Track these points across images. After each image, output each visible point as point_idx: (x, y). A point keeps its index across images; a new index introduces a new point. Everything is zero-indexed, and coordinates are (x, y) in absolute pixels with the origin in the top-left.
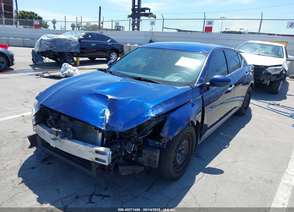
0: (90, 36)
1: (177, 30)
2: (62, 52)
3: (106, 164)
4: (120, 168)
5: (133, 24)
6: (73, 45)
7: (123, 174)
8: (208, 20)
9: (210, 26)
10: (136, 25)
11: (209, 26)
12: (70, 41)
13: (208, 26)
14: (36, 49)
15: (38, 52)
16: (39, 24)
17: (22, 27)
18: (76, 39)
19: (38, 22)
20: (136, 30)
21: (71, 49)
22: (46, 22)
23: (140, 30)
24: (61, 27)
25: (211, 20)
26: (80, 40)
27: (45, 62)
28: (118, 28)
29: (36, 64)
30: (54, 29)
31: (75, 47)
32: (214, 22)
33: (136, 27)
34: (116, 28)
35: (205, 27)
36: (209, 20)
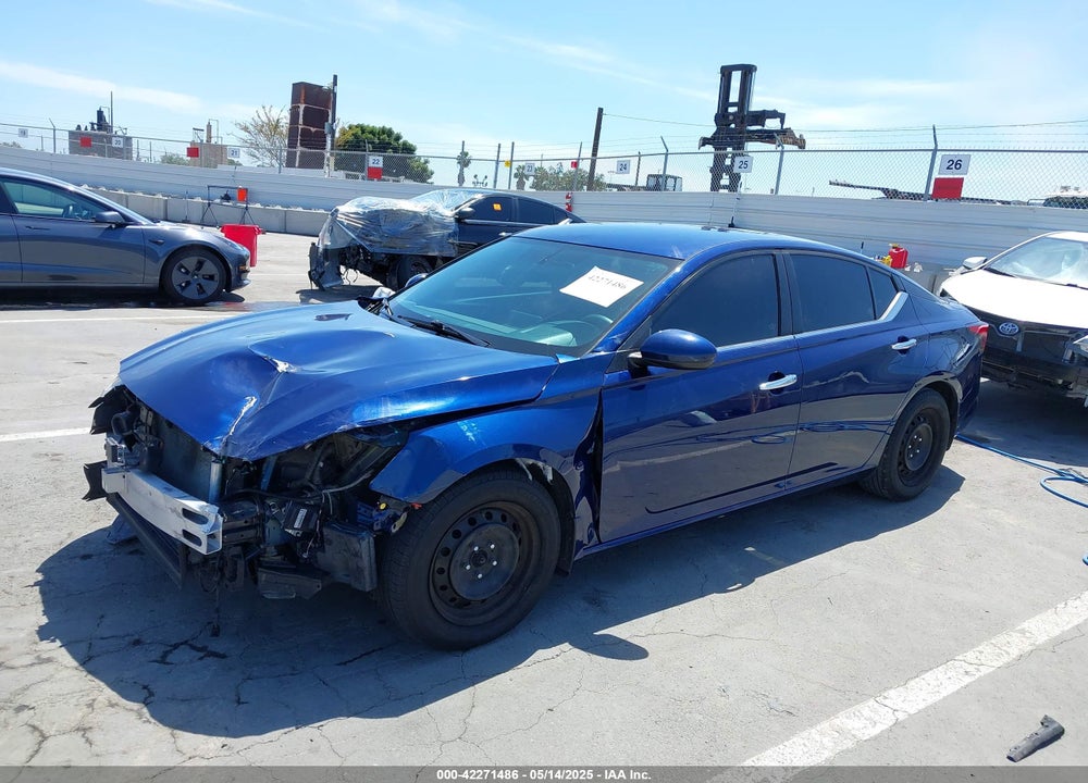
0: (497, 207)
1: (885, 191)
2: (399, 255)
3: (203, 550)
4: (263, 576)
5: (717, 170)
6: (436, 233)
7: (269, 597)
8: (948, 153)
9: (956, 176)
10: (724, 174)
11: (951, 176)
12: (427, 218)
13: (947, 176)
14: (323, 242)
15: (326, 250)
16: (381, 165)
17: (341, 174)
18: (449, 214)
19: (381, 158)
20: (726, 191)
21: (427, 246)
22: (426, 162)
23: (742, 190)
24: (475, 176)
25: (961, 153)
26: (460, 218)
27: (346, 283)
28: (658, 182)
29: (322, 289)
30: (457, 185)
31: (441, 242)
32: (973, 159)
33: (725, 181)
34: (652, 182)
35: (936, 180)
36: (952, 153)
